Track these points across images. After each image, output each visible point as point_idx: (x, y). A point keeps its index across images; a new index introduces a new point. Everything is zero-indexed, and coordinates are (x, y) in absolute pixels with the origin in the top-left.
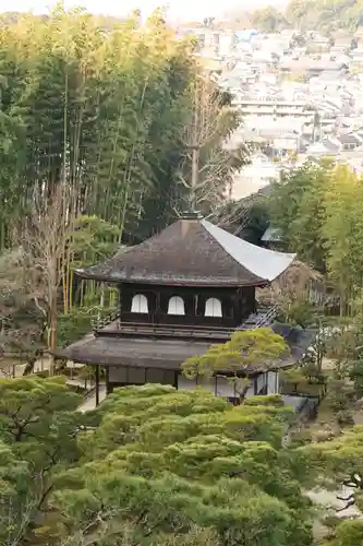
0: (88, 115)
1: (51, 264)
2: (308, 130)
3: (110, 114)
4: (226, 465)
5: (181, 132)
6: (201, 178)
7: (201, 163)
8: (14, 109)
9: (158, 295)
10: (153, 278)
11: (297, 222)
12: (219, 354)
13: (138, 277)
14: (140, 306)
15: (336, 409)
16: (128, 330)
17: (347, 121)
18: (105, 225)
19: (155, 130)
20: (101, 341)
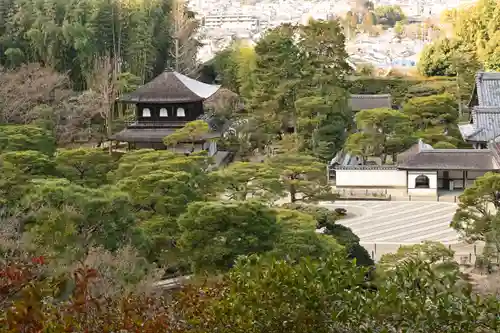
0: (124, 25)
1: (106, 96)
2: (254, 28)
3: (134, 25)
4: (164, 183)
5: (170, 31)
6: (180, 52)
7: (180, 46)
8: (88, 24)
9: (155, 108)
10: (151, 100)
11: (227, 70)
12: (178, 133)
13: (144, 100)
14: (147, 113)
15: (242, 156)
16: (142, 125)
17: (273, 23)
18: (133, 77)
19: (156, 31)
20: (129, 131)
